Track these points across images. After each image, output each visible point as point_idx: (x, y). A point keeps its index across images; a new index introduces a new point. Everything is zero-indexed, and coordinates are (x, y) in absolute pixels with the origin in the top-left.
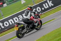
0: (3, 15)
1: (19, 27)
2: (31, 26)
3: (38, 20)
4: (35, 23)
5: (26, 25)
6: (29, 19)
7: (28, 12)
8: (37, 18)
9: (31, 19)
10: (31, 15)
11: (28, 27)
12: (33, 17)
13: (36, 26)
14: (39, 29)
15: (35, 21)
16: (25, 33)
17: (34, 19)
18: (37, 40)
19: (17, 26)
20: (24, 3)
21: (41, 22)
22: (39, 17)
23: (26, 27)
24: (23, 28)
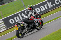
0: (25, 6)
1: (19, 27)
2: (31, 26)
4: (36, 23)
7: (29, 12)
8: (38, 18)
13: (36, 26)
14: (40, 29)
17: (35, 19)
18: (58, 31)
22: (40, 17)
23: (27, 27)
24: (23, 28)
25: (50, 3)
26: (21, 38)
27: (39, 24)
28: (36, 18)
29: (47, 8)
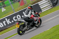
1: (20, 25)
3: (38, 18)
5: (27, 23)
6: (30, 17)
9: (31, 17)
10: (31, 14)
11: (29, 25)
12: (33, 15)
13: (36, 24)
15: (35, 19)
16: (26, 30)
19: (19, 24)
20: (4, 11)
21: (40, 20)
22: (39, 16)
23: (27, 25)
25: (9, 20)
26: (21, 35)
27: (38, 23)
28: (36, 17)
29: (5, 25)
